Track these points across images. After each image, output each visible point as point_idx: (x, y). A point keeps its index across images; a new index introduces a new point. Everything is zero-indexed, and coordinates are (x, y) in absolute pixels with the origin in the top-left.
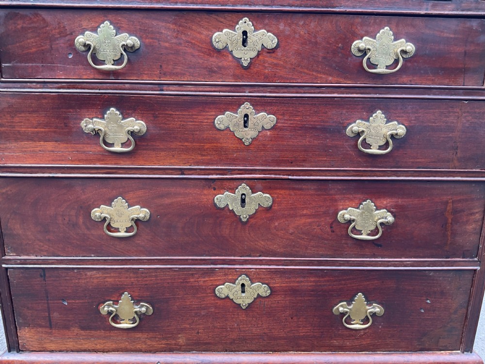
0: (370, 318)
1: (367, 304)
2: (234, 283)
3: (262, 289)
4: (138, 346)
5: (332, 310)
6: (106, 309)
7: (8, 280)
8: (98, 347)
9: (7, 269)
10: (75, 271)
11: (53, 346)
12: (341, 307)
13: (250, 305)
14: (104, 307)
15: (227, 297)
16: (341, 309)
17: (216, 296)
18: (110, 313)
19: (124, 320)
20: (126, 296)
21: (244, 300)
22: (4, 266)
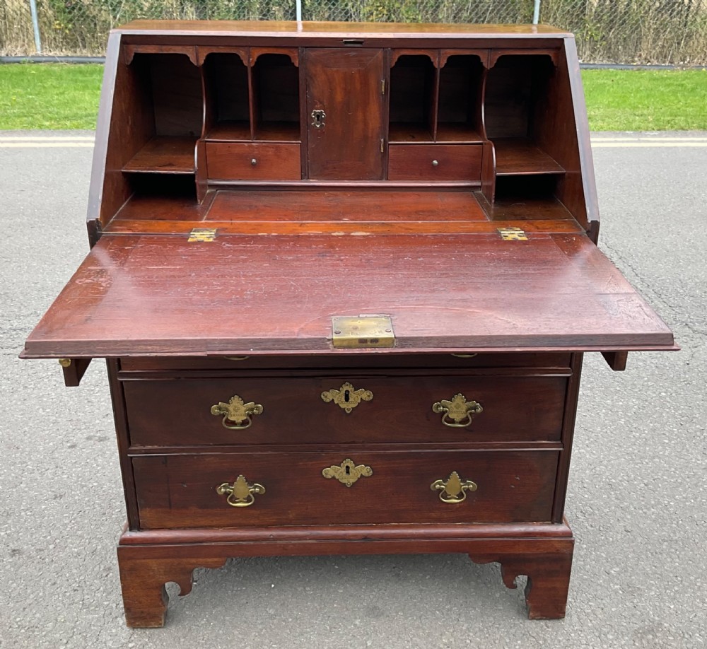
0: (464, 493)
1: (461, 482)
2: (339, 466)
3: (365, 470)
4: (252, 522)
5: (429, 487)
6: (222, 490)
7: (132, 467)
8: (214, 523)
9: (131, 457)
10: (195, 458)
11: (171, 524)
12: (438, 484)
13: (354, 484)
14: (221, 489)
15: (334, 478)
16: (438, 486)
17: (323, 476)
18: (227, 494)
19: (238, 499)
20: (241, 479)
21: (349, 480)
22: (129, 455)
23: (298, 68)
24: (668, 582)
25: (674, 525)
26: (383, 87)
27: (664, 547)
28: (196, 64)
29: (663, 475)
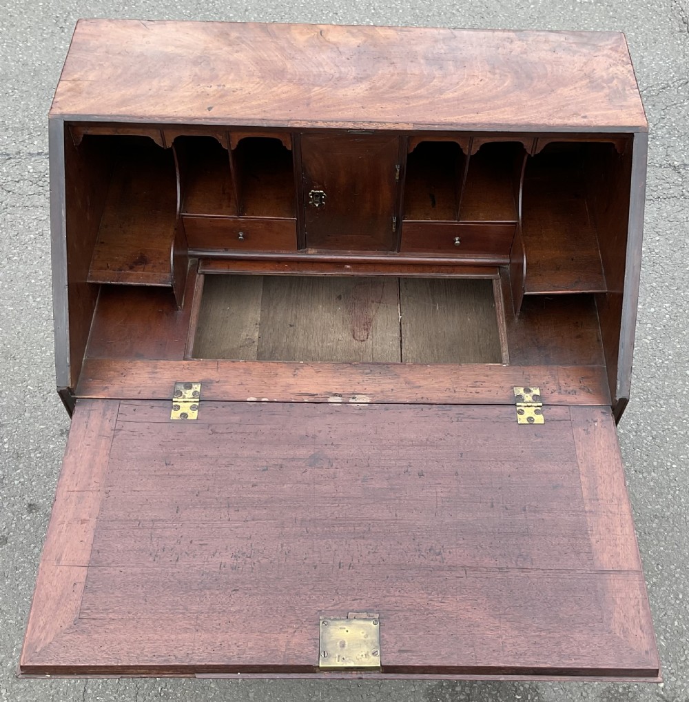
23: (291, 152)
24: (648, 571)
25: (670, 497)
26: (398, 174)
27: (654, 525)
28: (161, 145)
29: (674, 424)
